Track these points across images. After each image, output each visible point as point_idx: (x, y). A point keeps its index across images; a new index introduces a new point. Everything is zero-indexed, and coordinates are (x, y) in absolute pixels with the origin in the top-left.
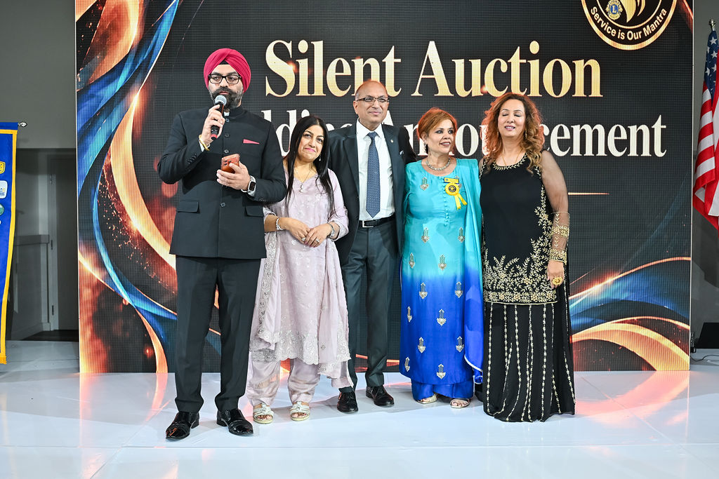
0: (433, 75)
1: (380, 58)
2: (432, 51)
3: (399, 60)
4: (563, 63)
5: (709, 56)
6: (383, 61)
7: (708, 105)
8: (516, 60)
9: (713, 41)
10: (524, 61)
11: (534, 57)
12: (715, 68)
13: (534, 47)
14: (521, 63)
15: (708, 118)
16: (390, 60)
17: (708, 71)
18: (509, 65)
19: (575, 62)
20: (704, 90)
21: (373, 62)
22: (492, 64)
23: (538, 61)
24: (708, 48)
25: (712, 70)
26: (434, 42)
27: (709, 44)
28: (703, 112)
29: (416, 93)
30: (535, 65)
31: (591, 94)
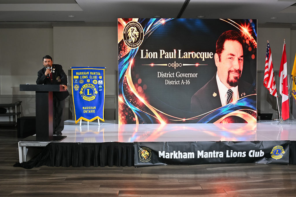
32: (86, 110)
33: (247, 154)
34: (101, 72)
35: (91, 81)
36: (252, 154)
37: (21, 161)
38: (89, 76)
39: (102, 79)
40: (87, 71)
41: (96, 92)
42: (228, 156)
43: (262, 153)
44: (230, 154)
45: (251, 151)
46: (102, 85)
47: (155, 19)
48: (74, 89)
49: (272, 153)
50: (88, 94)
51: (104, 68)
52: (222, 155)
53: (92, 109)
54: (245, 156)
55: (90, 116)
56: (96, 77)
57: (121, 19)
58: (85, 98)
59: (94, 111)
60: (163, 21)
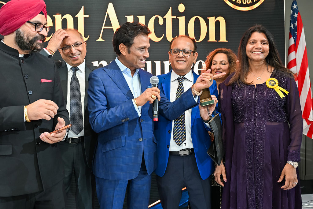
0: (112, 26)
1: (74, 14)
2: (111, 10)
3: (87, 16)
4: (201, 19)
5: (292, 16)
6: (76, 16)
7: (293, 48)
8: (169, 16)
9: (295, 7)
10: (175, 17)
11: (181, 14)
12: (296, 24)
13: (181, 8)
14: (172, 19)
15: (293, 56)
16: (81, 16)
17: (292, 26)
18: (165, 20)
19: (209, 18)
20: (290, 38)
21: (69, 18)
22: (153, 19)
23: (184, 17)
24: (292, 11)
25: (294, 25)
26: (112, 3)
27: (292, 8)
28: (289, 52)
29: (100, 39)
30: (182, 20)
31: (220, 40)
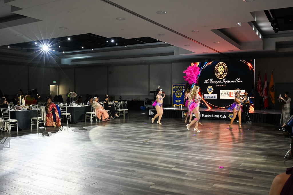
32: (177, 101)
33: (220, 116)
34: (184, 85)
35: (180, 89)
36: (221, 116)
37: (149, 115)
38: (179, 87)
39: (184, 89)
40: (178, 85)
41: (182, 94)
42: (213, 117)
43: (225, 117)
44: (213, 116)
45: (221, 115)
46: (184, 91)
47: (207, 62)
48: (173, 92)
49: (229, 116)
50: (178, 95)
51: (185, 84)
52: (211, 116)
53: (179, 101)
54: (219, 117)
55: (178, 103)
56: (182, 88)
57: (192, 63)
58: (177, 96)
59: (180, 102)
60: (210, 63)
